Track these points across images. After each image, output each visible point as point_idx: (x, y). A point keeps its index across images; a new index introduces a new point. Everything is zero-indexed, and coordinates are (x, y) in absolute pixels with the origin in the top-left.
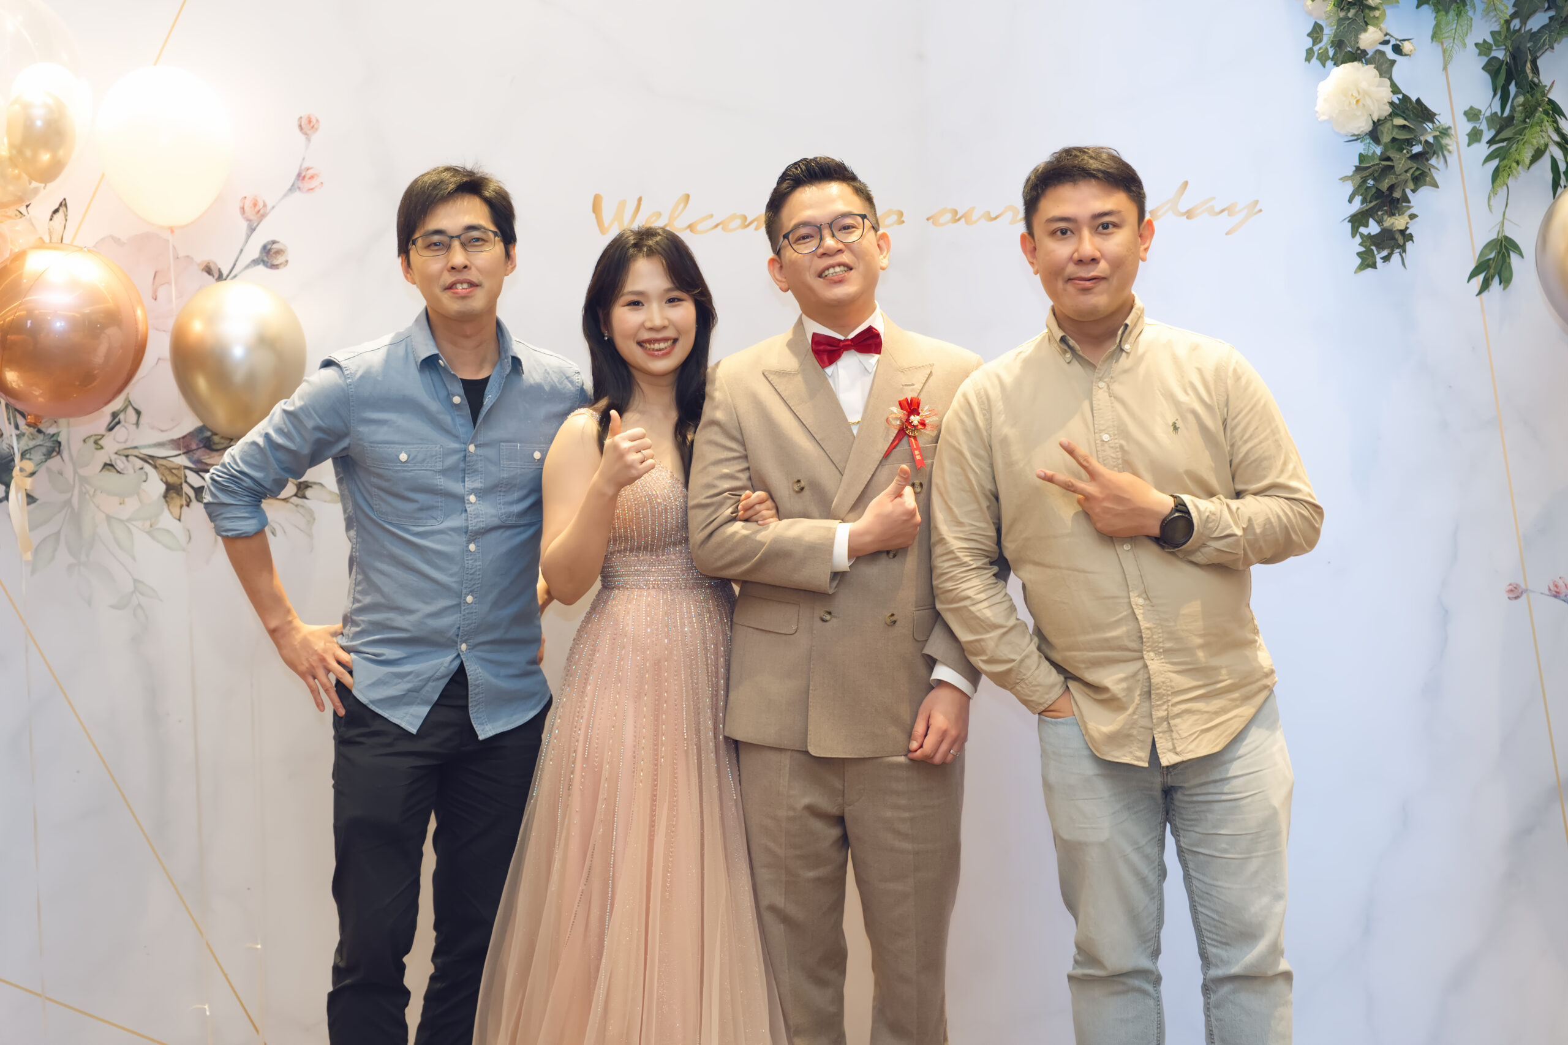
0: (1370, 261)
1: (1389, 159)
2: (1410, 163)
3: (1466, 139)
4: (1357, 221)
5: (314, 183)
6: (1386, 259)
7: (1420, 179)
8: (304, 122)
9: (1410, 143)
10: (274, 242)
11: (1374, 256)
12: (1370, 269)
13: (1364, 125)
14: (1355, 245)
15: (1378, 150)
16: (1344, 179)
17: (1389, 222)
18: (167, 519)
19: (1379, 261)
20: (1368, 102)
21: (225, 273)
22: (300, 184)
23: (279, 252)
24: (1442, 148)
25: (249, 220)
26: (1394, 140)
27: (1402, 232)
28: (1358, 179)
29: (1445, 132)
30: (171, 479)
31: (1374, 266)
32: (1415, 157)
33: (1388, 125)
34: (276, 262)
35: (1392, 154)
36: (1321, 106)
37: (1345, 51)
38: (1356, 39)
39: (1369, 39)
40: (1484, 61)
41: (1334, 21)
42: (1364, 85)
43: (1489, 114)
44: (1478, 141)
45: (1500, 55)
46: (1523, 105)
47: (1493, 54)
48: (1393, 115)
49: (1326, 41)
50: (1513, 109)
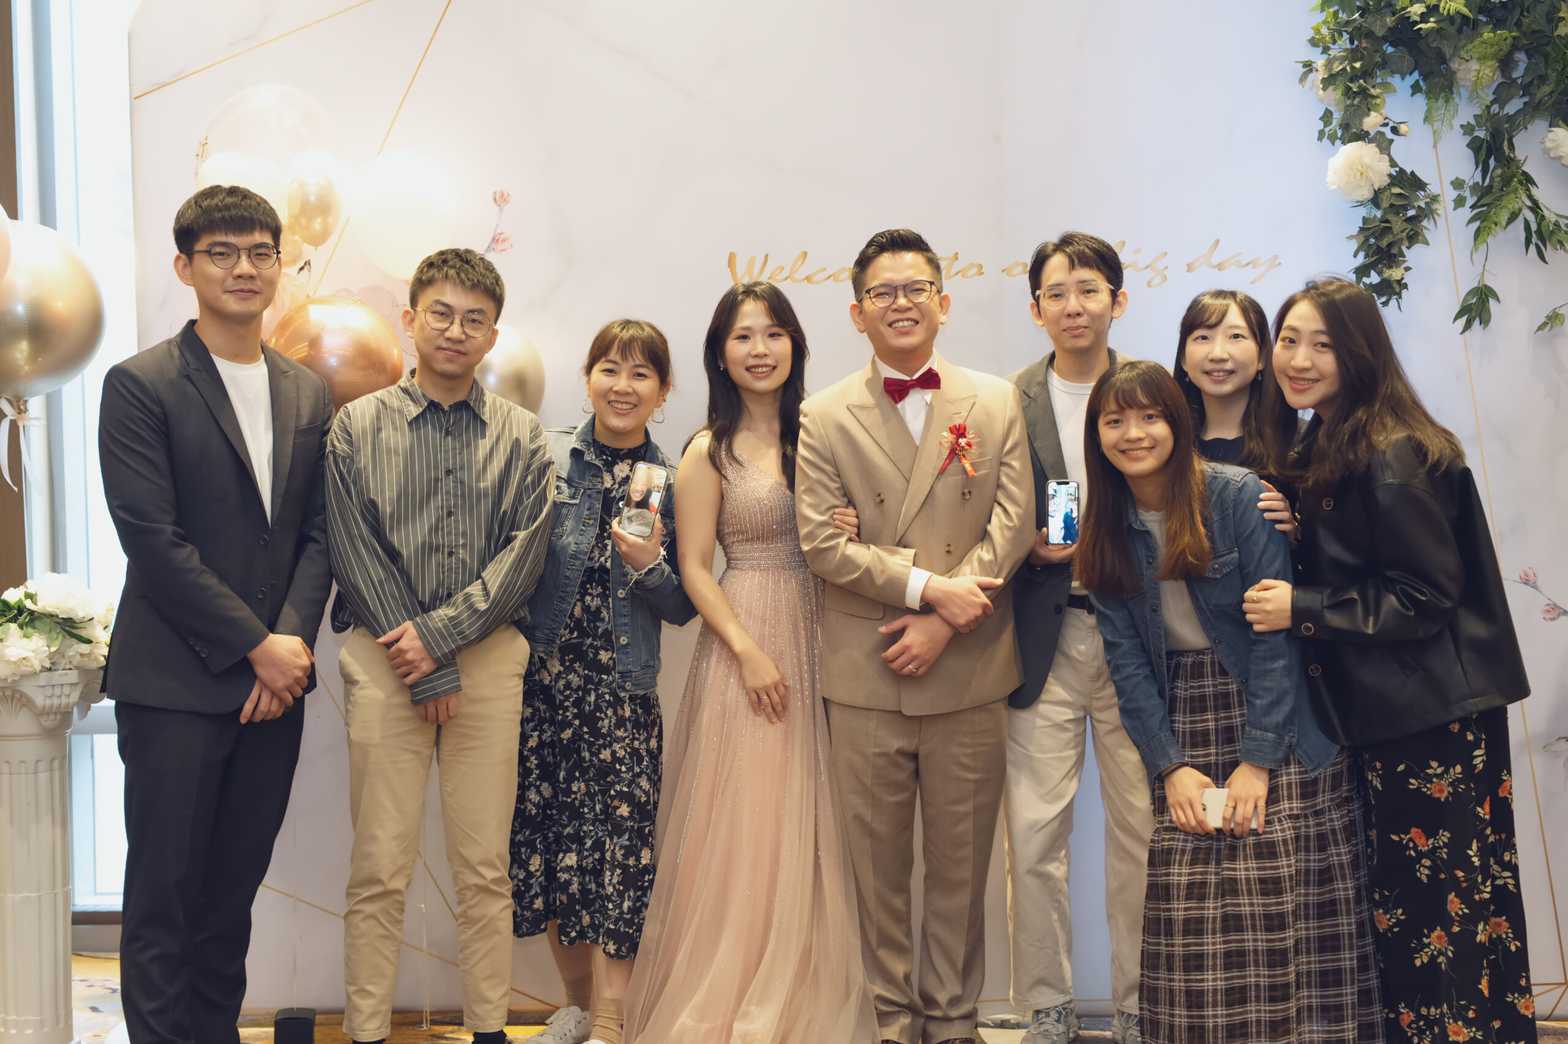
1: (1387, 221)
3: (1452, 205)
4: (1361, 272)
5: (506, 245)
7: (1414, 238)
8: (498, 195)
9: (1405, 208)
13: (1367, 194)
15: (1379, 214)
16: (1350, 238)
17: (1387, 273)
20: (1371, 174)
22: (494, 246)
24: (1432, 212)
26: (1392, 205)
28: (1362, 238)
29: (1435, 199)
32: (1410, 220)
33: (1387, 193)
35: (1390, 217)
36: (1331, 177)
37: (1351, 132)
38: (1361, 121)
39: (1371, 122)
40: (1468, 139)
41: (1342, 106)
42: (1367, 161)
43: (1471, 183)
44: (1463, 205)
45: (1481, 134)
46: (1501, 176)
47: (1476, 134)
48: (1391, 185)
49: (1335, 122)
50: (1492, 179)
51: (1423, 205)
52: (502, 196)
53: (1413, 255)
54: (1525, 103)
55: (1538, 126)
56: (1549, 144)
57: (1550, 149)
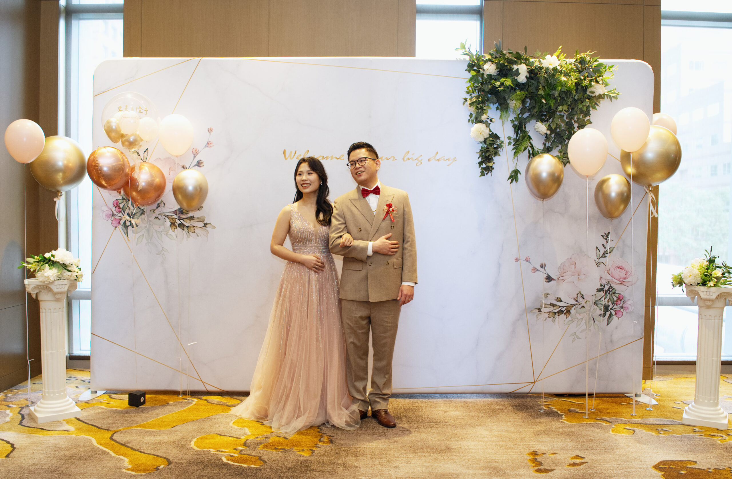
0: (483, 174)
1: (488, 148)
2: (493, 150)
3: (507, 144)
4: (480, 164)
5: (211, 145)
6: (487, 174)
7: (496, 154)
8: (209, 129)
9: (494, 144)
10: (200, 160)
12: (483, 177)
13: (483, 140)
14: (480, 170)
15: (486, 146)
16: (477, 153)
17: (488, 164)
18: (171, 232)
19: (485, 174)
20: (483, 133)
21: (188, 168)
22: (207, 145)
23: (201, 163)
24: (502, 146)
25: (194, 154)
26: (490, 143)
27: (491, 167)
28: (481, 153)
29: (502, 142)
30: (172, 221)
32: (495, 148)
33: (488, 140)
34: (201, 165)
35: (489, 147)
36: (471, 134)
37: (478, 120)
38: (481, 117)
39: (484, 117)
40: (513, 124)
41: (475, 113)
42: (482, 129)
43: (513, 138)
44: (511, 145)
45: (516, 123)
46: (522, 136)
47: (515, 123)
48: (489, 137)
49: (473, 117)
50: (519, 137)
51: (499, 144)
52: (211, 129)
53: (496, 159)
54: (529, 115)
55: (533, 121)
56: (536, 127)
57: (536, 129)
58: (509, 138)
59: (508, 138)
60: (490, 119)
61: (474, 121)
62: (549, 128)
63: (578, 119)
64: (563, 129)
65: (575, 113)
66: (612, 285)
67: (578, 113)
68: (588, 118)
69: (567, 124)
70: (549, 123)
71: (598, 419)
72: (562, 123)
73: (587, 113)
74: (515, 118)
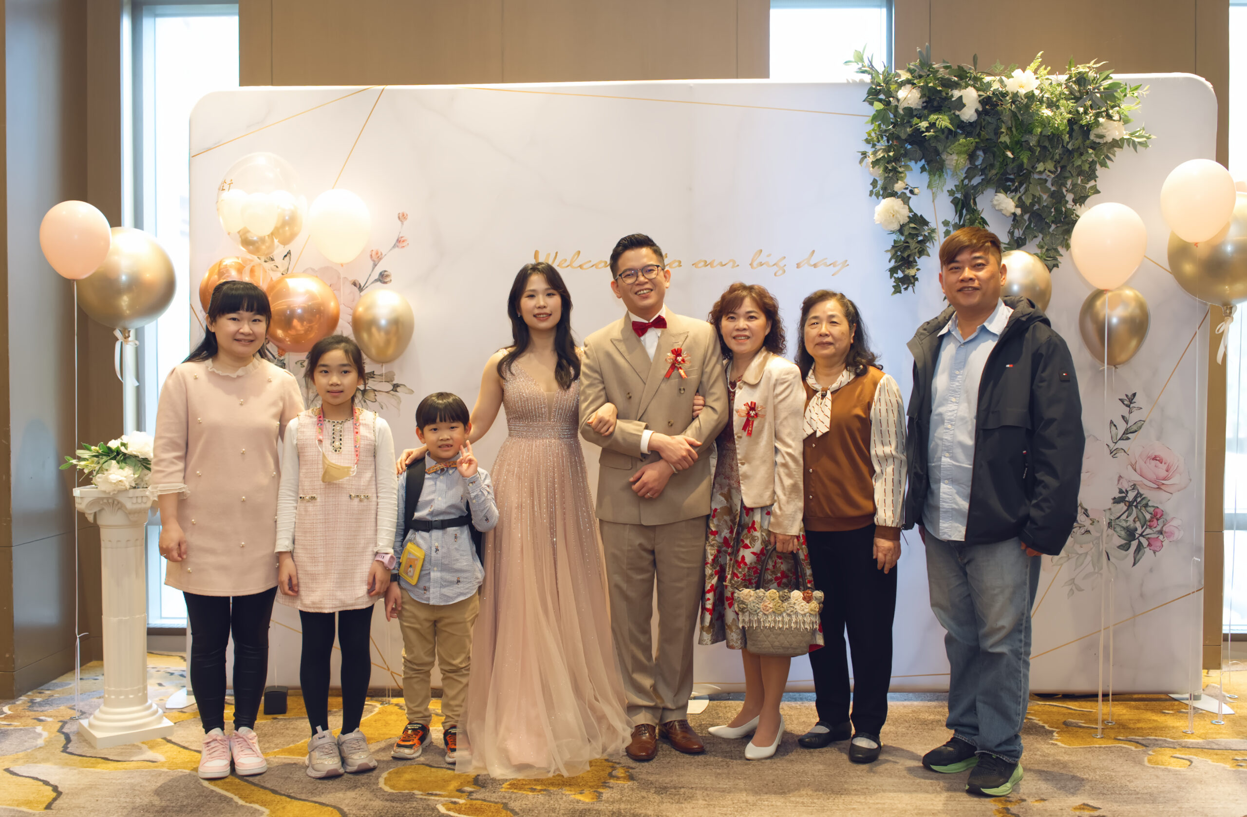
0: (898, 290)
1: (907, 242)
2: (917, 245)
4: (893, 271)
5: (405, 244)
6: (906, 289)
7: (922, 252)
8: (401, 215)
9: (917, 235)
10: (385, 271)
11: (900, 287)
13: (896, 227)
14: (892, 282)
15: (903, 238)
16: (887, 251)
17: (907, 272)
19: (903, 290)
20: (898, 216)
21: (362, 286)
22: (398, 244)
23: (387, 276)
24: (931, 238)
25: (374, 261)
26: (910, 234)
27: (913, 277)
28: (893, 252)
29: (933, 231)
31: (900, 292)
32: (920, 242)
33: (907, 227)
34: (386, 281)
35: (909, 240)
36: (876, 217)
37: (888, 192)
38: (893, 187)
39: (899, 186)
40: (951, 198)
41: (883, 178)
42: (896, 208)
43: (953, 223)
45: (959, 195)
46: (969, 219)
47: (956, 195)
48: (909, 222)
49: (879, 186)
50: (964, 221)
51: (927, 234)
52: (403, 215)
53: (922, 262)
54: (982, 179)
55: (989, 192)
56: (995, 202)
57: (996, 205)
58: (946, 223)
59: (943, 223)
60: (910, 188)
61: (881, 193)
62: (1020, 204)
63: (1074, 185)
64: (1045, 204)
65: (1068, 174)
66: (1141, 491)
67: (1074, 174)
68: (1092, 183)
69: (1053, 195)
70: (1019, 195)
71: (1120, 740)
72: (1045, 193)
73: (1091, 175)
74: (955, 186)
